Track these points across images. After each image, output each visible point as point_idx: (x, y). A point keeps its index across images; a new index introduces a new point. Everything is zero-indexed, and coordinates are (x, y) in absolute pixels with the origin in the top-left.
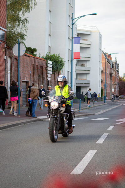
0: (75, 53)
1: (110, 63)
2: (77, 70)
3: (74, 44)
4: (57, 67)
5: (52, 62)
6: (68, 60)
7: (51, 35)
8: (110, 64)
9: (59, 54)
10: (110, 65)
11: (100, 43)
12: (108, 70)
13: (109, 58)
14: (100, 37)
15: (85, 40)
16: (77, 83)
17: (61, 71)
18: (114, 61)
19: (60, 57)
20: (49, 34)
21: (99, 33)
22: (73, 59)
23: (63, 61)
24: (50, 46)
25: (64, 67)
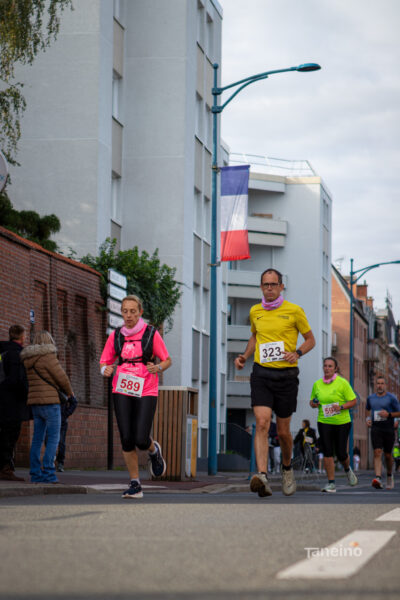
0: (226, 234)
1: (366, 317)
2: (229, 340)
3: (222, 194)
4: (150, 306)
5: (128, 281)
6: (196, 285)
7: (123, 175)
8: (367, 322)
9: (156, 254)
10: (365, 326)
11: (326, 229)
12: (359, 345)
13: (362, 299)
14: (326, 205)
15: (261, 216)
16: (229, 396)
17: (166, 324)
18: (380, 310)
19: (161, 265)
20: (114, 173)
21: (323, 188)
22: (219, 259)
23: (175, 282)
24: (120, 223)
25: (176, 308)
